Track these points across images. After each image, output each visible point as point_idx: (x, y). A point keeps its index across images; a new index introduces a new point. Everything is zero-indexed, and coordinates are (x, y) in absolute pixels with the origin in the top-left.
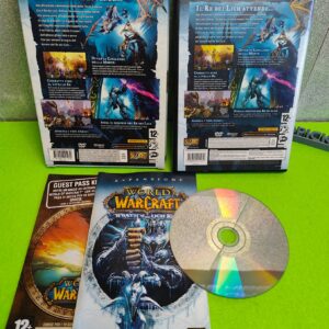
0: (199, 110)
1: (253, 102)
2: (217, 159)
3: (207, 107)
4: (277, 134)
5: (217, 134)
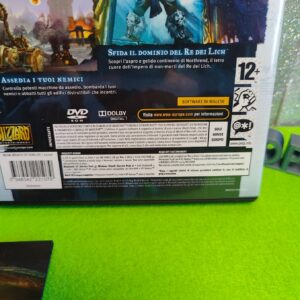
0: (14, 52)
1: (157, 26)
2: (84, 173)
3: (33, 43)
4: (226, 114)
5: (72, 113)
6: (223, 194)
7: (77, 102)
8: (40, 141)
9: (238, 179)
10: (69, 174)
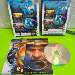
5: (50, 28)
6: (62, 35)
7: (50, 27)
8: (47, 30)
9: (63, 34)
10: (49, 33)
